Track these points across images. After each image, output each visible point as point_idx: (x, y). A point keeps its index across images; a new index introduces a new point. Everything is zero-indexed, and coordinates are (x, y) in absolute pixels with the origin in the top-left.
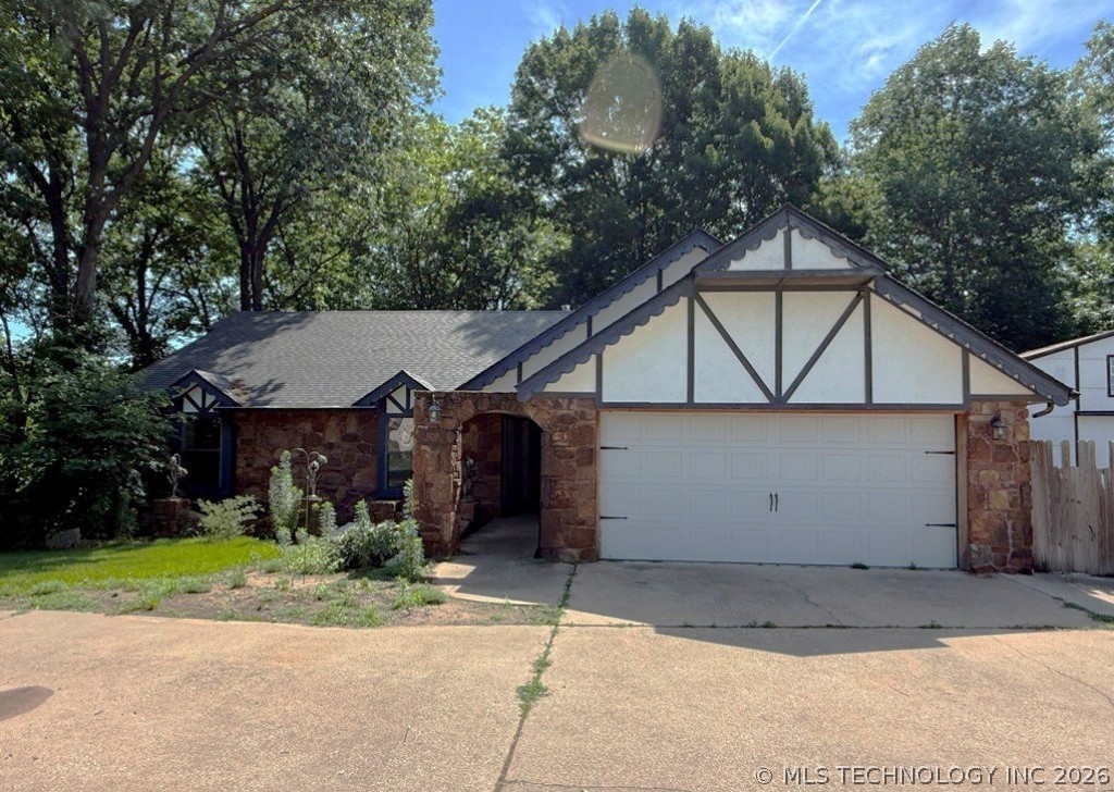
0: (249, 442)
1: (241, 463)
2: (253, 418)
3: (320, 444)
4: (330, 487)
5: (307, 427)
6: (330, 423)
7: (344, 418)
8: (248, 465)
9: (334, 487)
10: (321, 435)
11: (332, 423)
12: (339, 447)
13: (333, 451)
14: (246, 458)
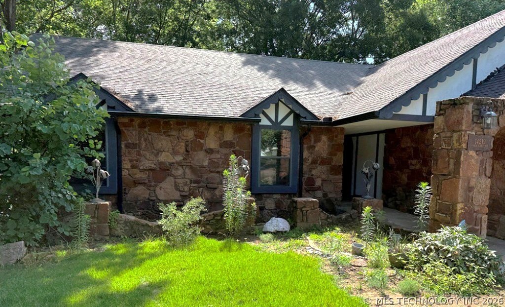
0: (134, 146)
1: (126, 165)
2: (137, 121)
3: (201, 149)
4: (210, 185)
5: (189, 134)
6: (210, 131)
7: (221, 128)
8: (133, 167)
9: (215, 186)
10: (202, 141)
11: (212, 131)
12: (218, 152)
13: (213, 156)
14: (131, 161)
